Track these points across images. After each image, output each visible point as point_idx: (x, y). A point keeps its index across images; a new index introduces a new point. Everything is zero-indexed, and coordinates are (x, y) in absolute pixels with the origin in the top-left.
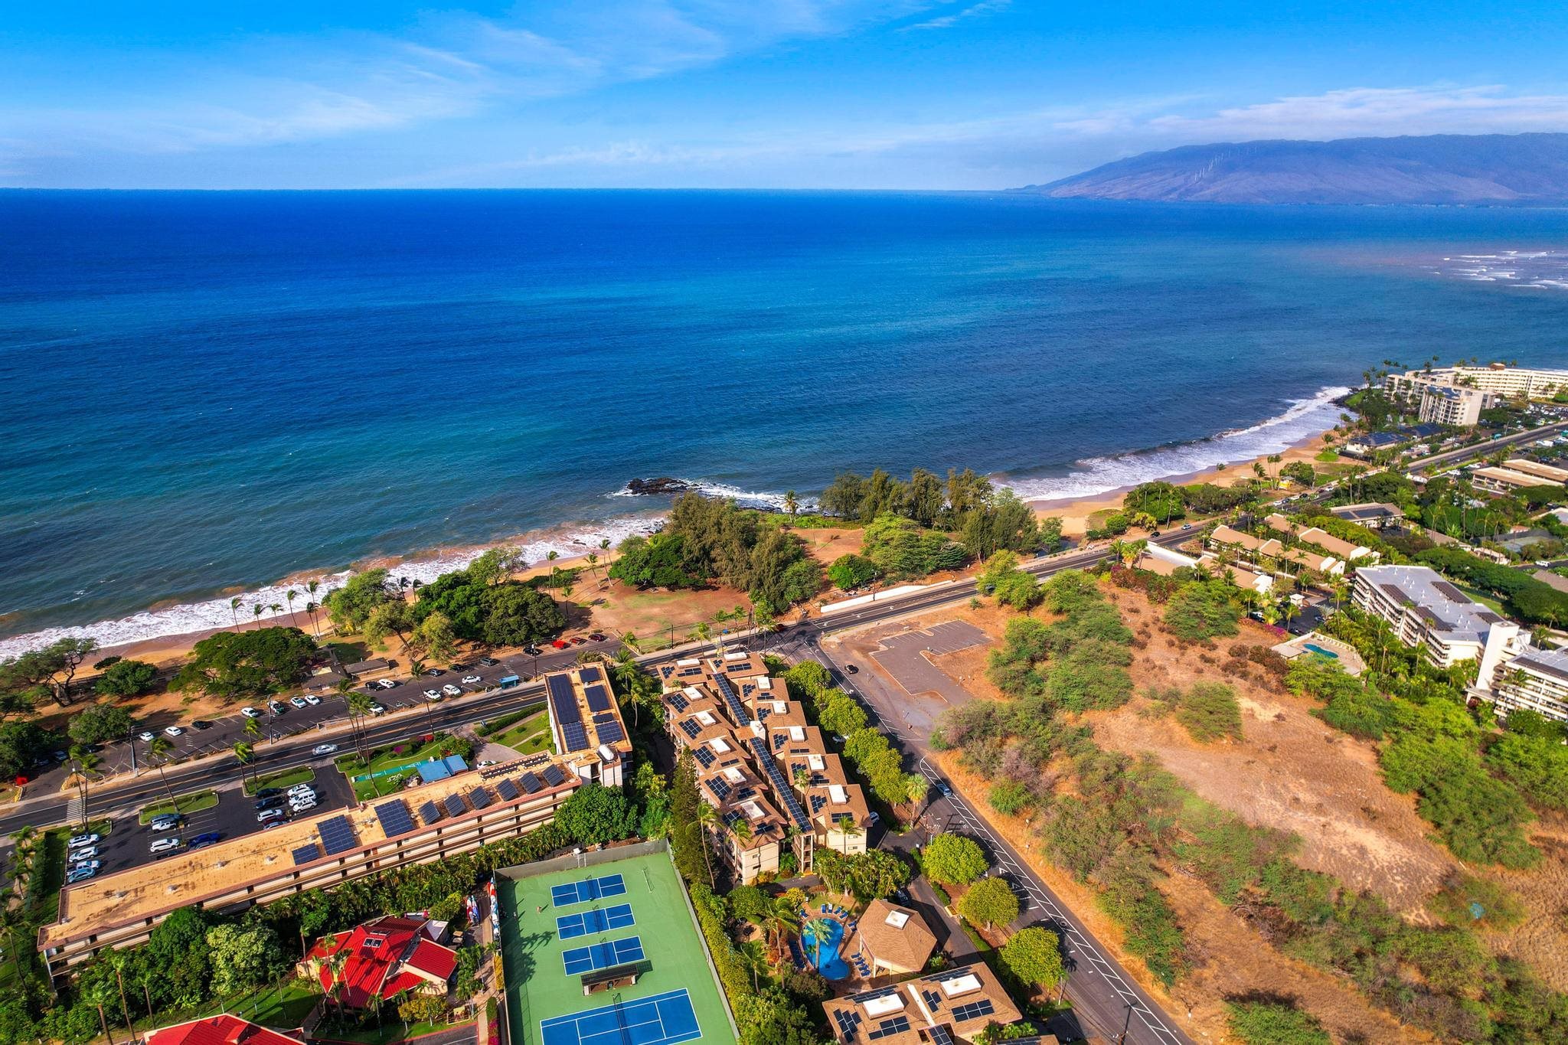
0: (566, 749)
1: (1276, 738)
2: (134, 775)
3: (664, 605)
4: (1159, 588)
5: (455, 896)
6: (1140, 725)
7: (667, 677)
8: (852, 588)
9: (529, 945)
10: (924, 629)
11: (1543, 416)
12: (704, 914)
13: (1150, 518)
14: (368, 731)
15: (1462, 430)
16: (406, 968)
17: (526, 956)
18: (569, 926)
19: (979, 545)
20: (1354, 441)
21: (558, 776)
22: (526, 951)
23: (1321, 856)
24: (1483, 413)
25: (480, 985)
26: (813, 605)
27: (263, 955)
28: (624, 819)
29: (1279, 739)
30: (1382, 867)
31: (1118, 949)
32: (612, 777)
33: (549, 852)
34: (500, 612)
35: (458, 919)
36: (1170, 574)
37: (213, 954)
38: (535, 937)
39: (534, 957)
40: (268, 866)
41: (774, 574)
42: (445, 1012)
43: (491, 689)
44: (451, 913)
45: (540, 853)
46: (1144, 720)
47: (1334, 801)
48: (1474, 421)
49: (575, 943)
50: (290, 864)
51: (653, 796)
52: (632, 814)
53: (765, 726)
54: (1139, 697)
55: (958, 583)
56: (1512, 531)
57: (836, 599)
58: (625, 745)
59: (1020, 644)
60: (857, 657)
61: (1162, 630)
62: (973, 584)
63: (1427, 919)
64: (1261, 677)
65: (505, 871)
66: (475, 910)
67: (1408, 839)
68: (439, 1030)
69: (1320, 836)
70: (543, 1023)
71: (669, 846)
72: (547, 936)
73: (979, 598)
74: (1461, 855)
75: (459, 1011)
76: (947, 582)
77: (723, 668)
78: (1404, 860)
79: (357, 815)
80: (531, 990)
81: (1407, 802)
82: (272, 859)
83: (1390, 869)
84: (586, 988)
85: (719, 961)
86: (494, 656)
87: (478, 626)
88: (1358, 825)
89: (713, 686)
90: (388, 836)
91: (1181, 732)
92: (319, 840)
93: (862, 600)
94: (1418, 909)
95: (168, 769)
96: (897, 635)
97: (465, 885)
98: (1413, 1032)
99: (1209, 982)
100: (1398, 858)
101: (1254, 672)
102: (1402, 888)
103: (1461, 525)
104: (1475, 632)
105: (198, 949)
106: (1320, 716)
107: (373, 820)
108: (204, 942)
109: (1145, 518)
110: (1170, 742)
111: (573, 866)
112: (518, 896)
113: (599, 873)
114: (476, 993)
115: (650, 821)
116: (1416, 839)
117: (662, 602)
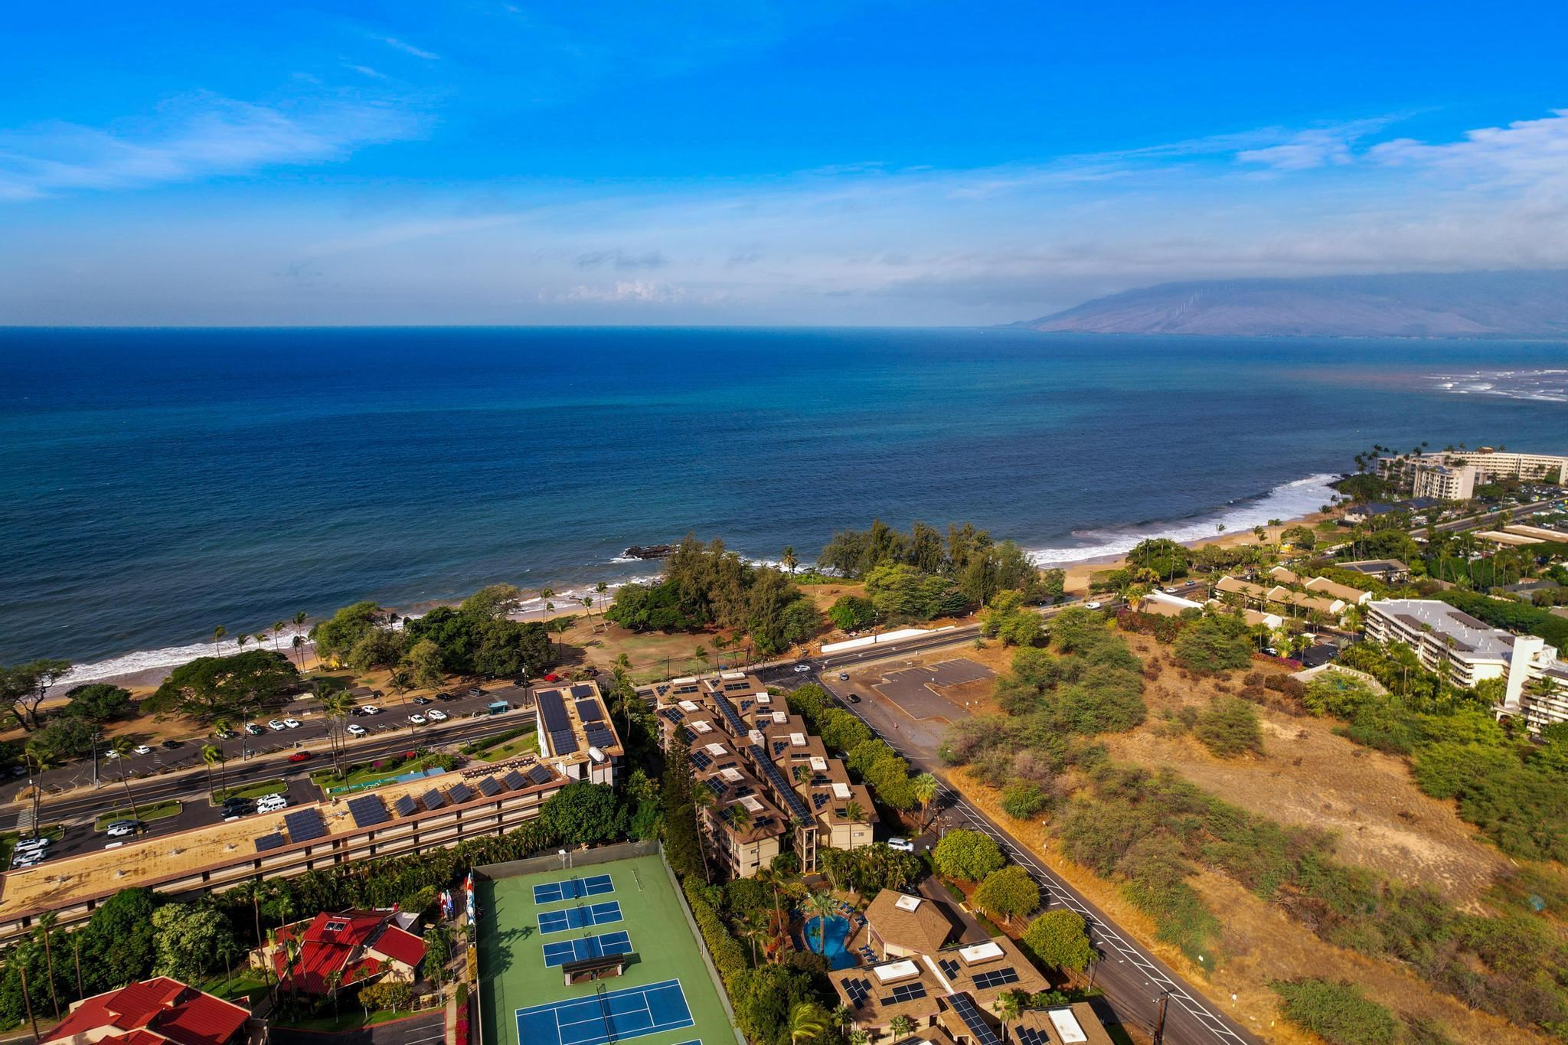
0: (554, 753)
1: (1299, 753)
2: (94, 788)
3: (660, 646)
4: (1167, 628)
5: (429, 889)
6: (1157, 743)
7: (662, 695)
8: (853, 629)
9: (507, 939)
10: (928, 666)
11: (1536, 494)
12: (698, 905)
13: (1153, 573)
14: (347, 750)
15: (1458, 504)
16: (372, 953)
17: (503, 949)
18: (550, 923)
19: (982, 592)
20: (1351, 512)
21: (546, 775)
22: (503, 944)
23: (1360, 857)
24: (1477, 489)
25: (449, 976)
26: (813, 645)
27: (213, 939)
28: (613, 818)
29: (1303, 754)
30: (1428, 865)
31: (1149, 940)
32: (602, 776)
33: (532, 851)
34: (492, 643)
35: (431, 913)
36: (1178, 614)
37: (157, 936)
38: (514, 932)
39: (512, 950)
40: (227, 853)
41: (773, 611)
42: (410, 1001)
43: (479, 714)
44: (423, 905)
45: (523, 852)
46: (1161, 739)
47: (1368, 807)
48: (1469, 495)
49: (555, 937)
50: (251, 850)
51: (645, 798)
52: (622, 813)
53: (764, 735)
54: (1153, 719)
55: (961, 628)
56: (1520, 583)
57: (837, 640)
58: (618, 749)
59: (1028, 672)
60: (859, 688)
61: (1173, 665)
62: (977, 629)
63: (1483, 912)
64: (1279, 702)
65: (484, 869)
66: (450, 904)
67: (1452, 840)
68: (403, 1017)
69: (1357, 839)
70: (518, 1013)
71: (661, 846)
72: (528, 931)
73: (985, 641)
74: (1511, 851)
75: (425, 998)
76: (949, 628)
77: (721, 687)
78: (1451, 859)
79: (328, 809)
80: (507, 981)
81: (1448, 808)
82: (233, 848)
83: (1437, 867)
84: (568, 977)
85: (713, 948)
86: (484, 688)
87: (468, 657)
88: (1397, 829)
89: (709, 703)
90: (359, 826)
91: (1201, 750)
92: (285, 831)
93: (864, 642)
94: (1472, 903)
95: (132, 782)
96: (899, 670)
97: (440, 880)
98: (1484, 1017)
99: (1252, 969)
100: (1443, 857)
101: (1271, 699)
102: (1451, 884)
103: (1469, 576)
104: (1498, 652)
105: (142, 931)
106: (1344, 734)
107: (345, 813)
108: (149, 923)
109: (1148, 573)
110: (1190, 758)
111: (558, 867)
112: (497, 894)
113: (584, 874)
114: (446, 983)
115: (642, 820)
116: (1461, 841)
117: (658, 644)
